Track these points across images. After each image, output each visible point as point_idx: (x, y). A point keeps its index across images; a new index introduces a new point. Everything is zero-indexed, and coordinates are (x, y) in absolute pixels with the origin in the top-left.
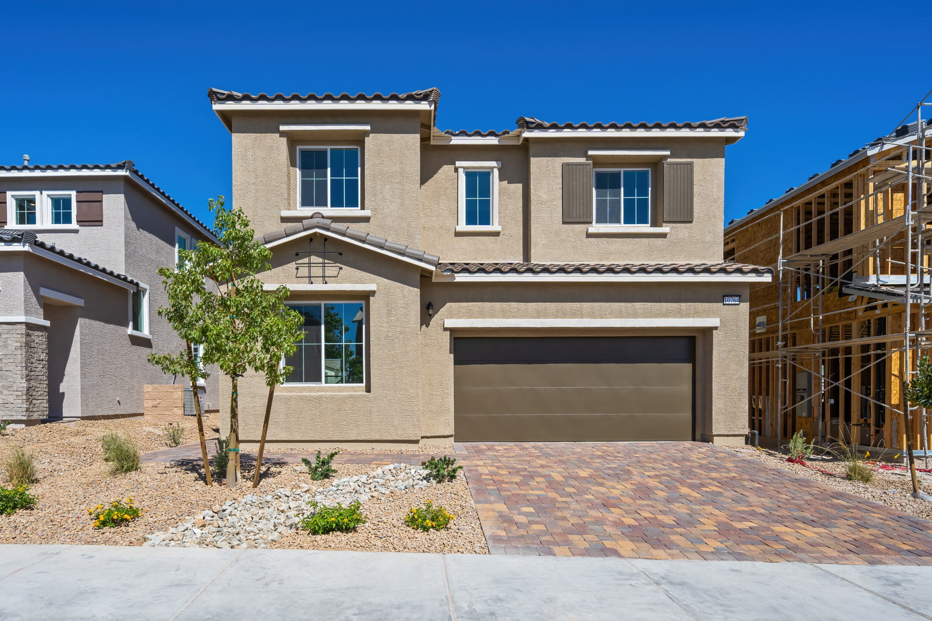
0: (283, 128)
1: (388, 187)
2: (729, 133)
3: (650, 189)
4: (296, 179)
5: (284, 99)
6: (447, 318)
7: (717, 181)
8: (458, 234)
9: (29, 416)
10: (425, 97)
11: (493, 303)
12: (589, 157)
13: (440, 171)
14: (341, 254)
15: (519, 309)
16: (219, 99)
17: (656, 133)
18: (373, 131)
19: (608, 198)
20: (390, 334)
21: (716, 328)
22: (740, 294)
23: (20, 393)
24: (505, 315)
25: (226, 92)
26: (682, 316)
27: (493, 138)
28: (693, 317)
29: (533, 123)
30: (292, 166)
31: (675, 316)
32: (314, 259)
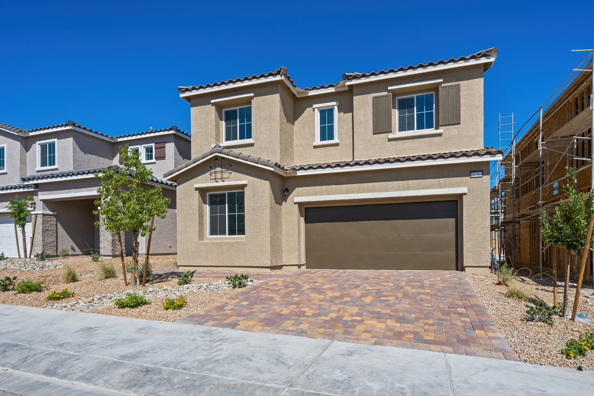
0: (212, 101)
1: (263, 125)
2: (483, 60)
3: (434, 105)
4: (222, 127)
5: (210, 86)
6: (296, 197)
7: (478, 94)
8: (315, 147)
9: (113, 253)
10: (278, 73)
11: (321, 187)
12: (389, 91)
13: (305, 112)
14: (231, 165)
15: (336, 189)
16: (182, 92)
17: (430, 69)
18: (256, 95)
19: (407, 115)
20: (255, 208)
21: (465, 194)
22: (482, 170)
23: (109, 242)
24: (328, 193)
25: (185, 87)
26: (441, 187)
27: (332, 88)
28: (449, 188)
29: (351, 76)
30: (221, 120)
31: (435, 188)
32: (218, 169)
